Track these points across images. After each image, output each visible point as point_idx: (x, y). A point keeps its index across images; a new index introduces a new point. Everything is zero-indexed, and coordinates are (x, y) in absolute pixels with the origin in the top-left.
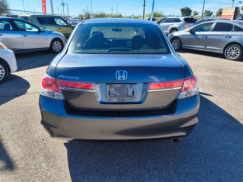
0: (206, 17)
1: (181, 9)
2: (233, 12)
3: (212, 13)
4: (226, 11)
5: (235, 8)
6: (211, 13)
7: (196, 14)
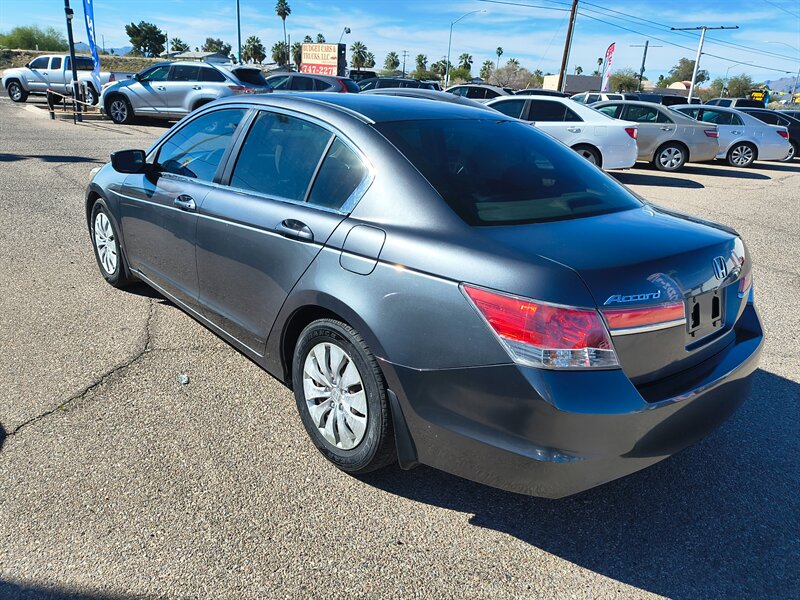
0: (216, 59)
1: (127, 27)
2: (333, 58)
3: (228, 49)
4: (312, 52)
5: (337, 47)
6: (226, 48)
7: (181, 48)
